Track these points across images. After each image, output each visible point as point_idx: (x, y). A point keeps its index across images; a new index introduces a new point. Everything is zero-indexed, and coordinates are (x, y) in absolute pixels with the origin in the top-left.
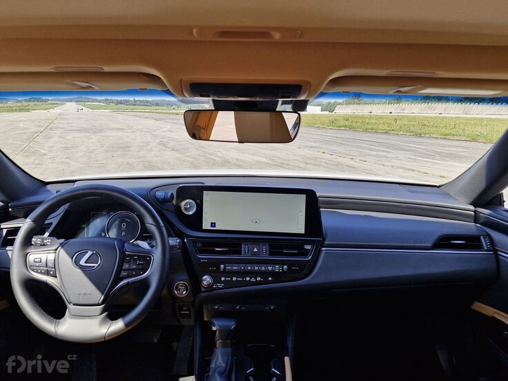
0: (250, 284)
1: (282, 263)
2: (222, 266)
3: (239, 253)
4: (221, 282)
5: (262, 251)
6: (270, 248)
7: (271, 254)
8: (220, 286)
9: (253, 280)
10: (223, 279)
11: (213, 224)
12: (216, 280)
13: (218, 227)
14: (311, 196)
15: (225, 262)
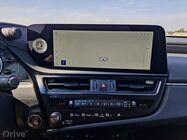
0: (99, 120)
1: (130, 99)
2: (71, 102)
3: (88, 88)
4: (70, 118)
5: (111, 86)
6: (117, 84)
7: (118, 89)
8: (69, 122)
9: (102, 116)
10: (72, 115)
11: (64, 62)
12: (65, 117)
13: (67, 65)
14: (158, 32)
15: (74, 98)
